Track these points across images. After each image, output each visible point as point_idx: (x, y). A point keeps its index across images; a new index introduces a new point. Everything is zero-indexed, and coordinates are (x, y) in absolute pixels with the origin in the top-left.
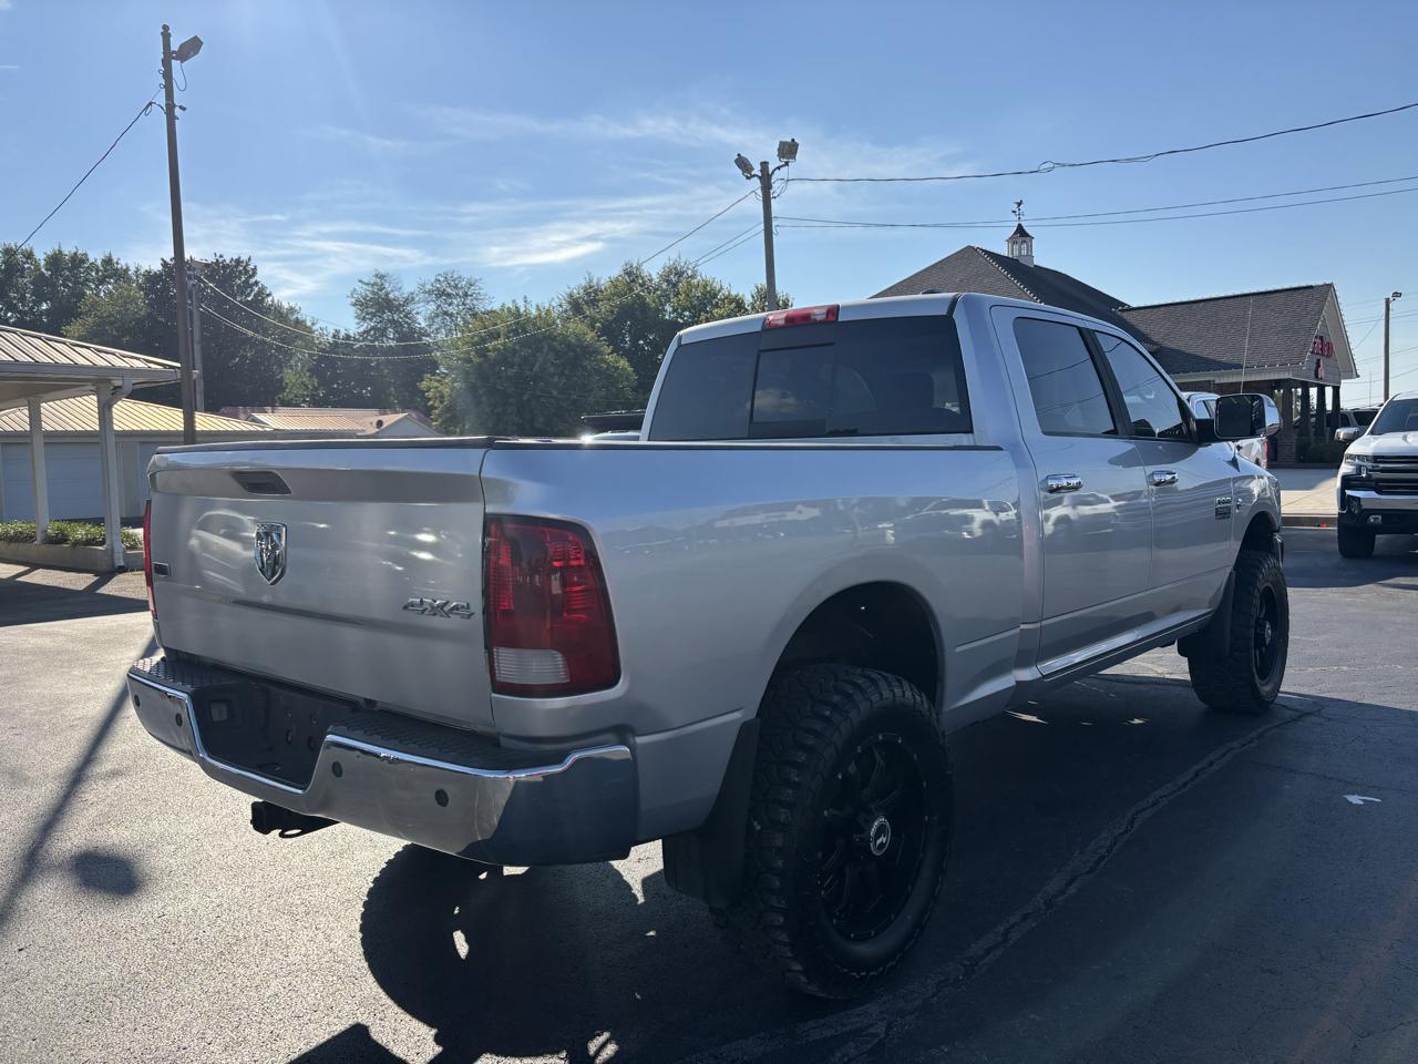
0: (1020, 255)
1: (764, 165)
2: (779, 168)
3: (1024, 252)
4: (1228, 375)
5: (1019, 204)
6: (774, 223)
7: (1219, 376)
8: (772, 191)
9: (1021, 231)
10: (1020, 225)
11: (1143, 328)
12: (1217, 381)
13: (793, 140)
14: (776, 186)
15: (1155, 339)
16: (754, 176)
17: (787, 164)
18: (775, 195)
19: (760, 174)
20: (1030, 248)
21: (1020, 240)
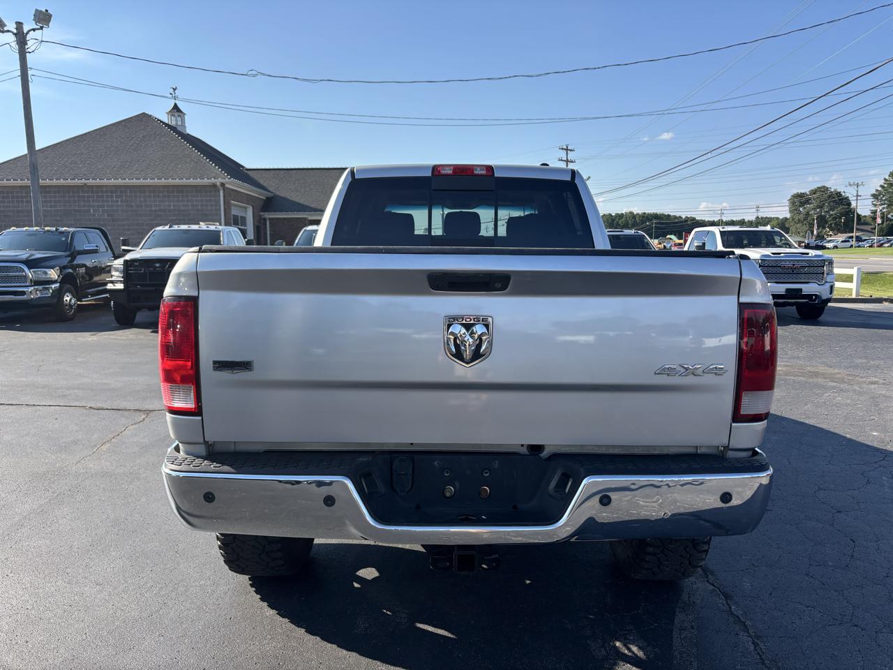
0: (177, 125)
1: (19, 25)
2: (34, 30)
3: (180, 123)
4: (315, 215)
5: (175, 89)
6: (30, 73)
7: (311, 215)
8: (27, 47)
9: (176, 107)
10: (175, 104)
11: (261, 182)
12: (310, 218)
13: (47, 11)
14: (31, 44)
15: (271, 189)
16: (8, 31)
17: (42, 28)
18: (29, 50)
19: (15, 31)
20: (183, 121)
21: (176, 114)
